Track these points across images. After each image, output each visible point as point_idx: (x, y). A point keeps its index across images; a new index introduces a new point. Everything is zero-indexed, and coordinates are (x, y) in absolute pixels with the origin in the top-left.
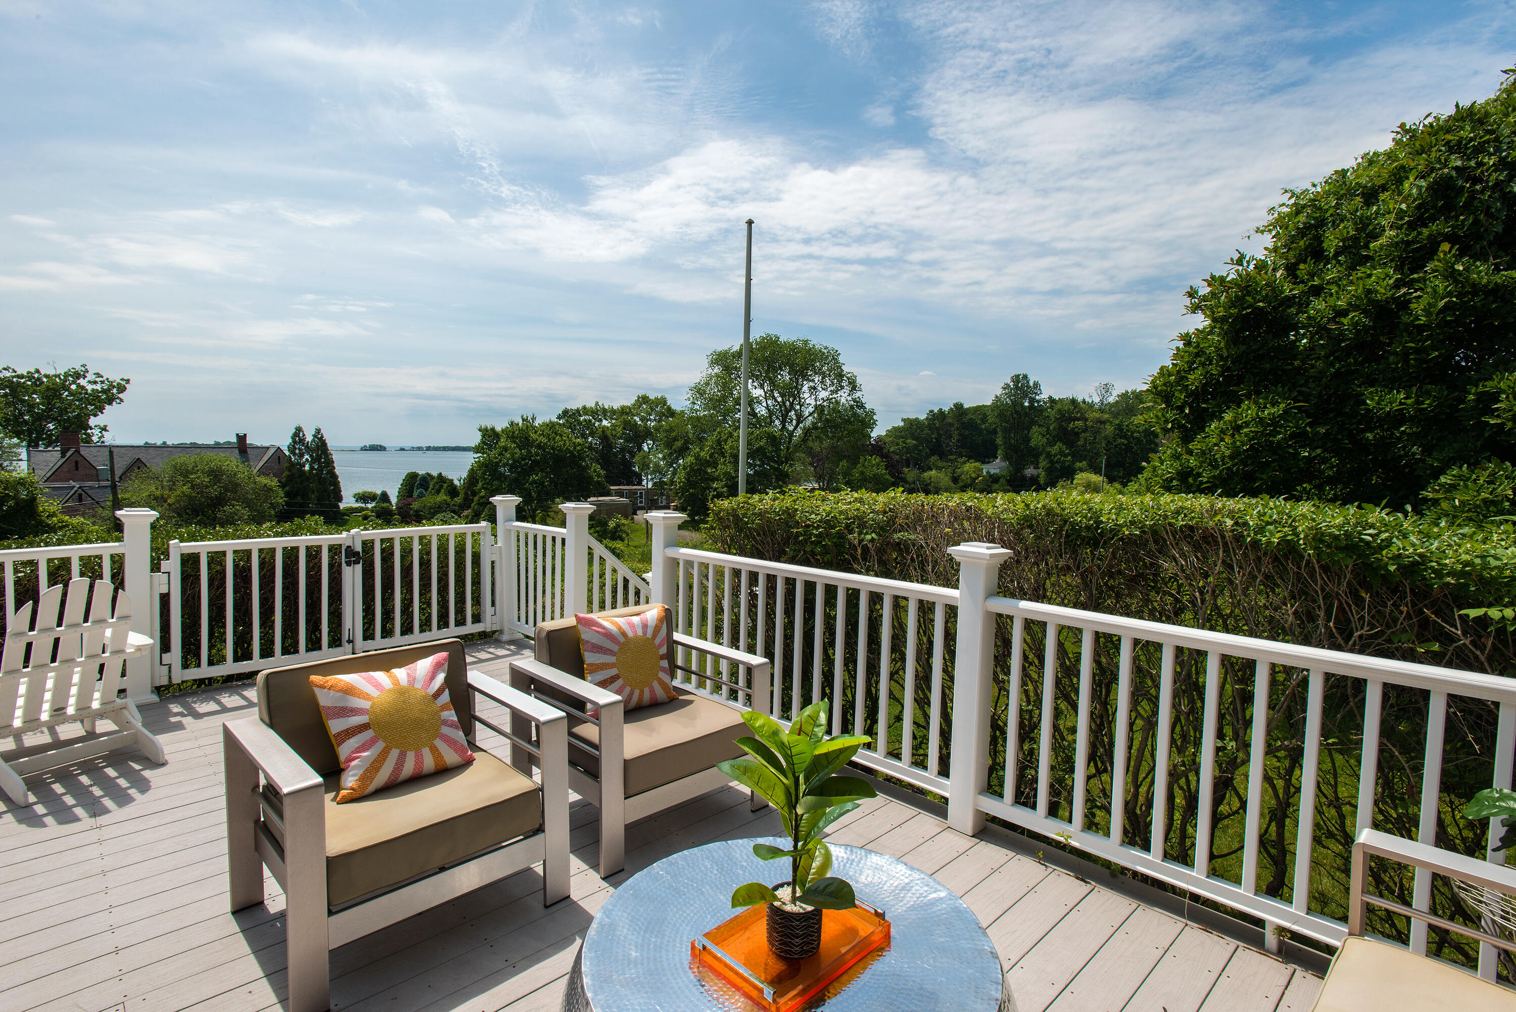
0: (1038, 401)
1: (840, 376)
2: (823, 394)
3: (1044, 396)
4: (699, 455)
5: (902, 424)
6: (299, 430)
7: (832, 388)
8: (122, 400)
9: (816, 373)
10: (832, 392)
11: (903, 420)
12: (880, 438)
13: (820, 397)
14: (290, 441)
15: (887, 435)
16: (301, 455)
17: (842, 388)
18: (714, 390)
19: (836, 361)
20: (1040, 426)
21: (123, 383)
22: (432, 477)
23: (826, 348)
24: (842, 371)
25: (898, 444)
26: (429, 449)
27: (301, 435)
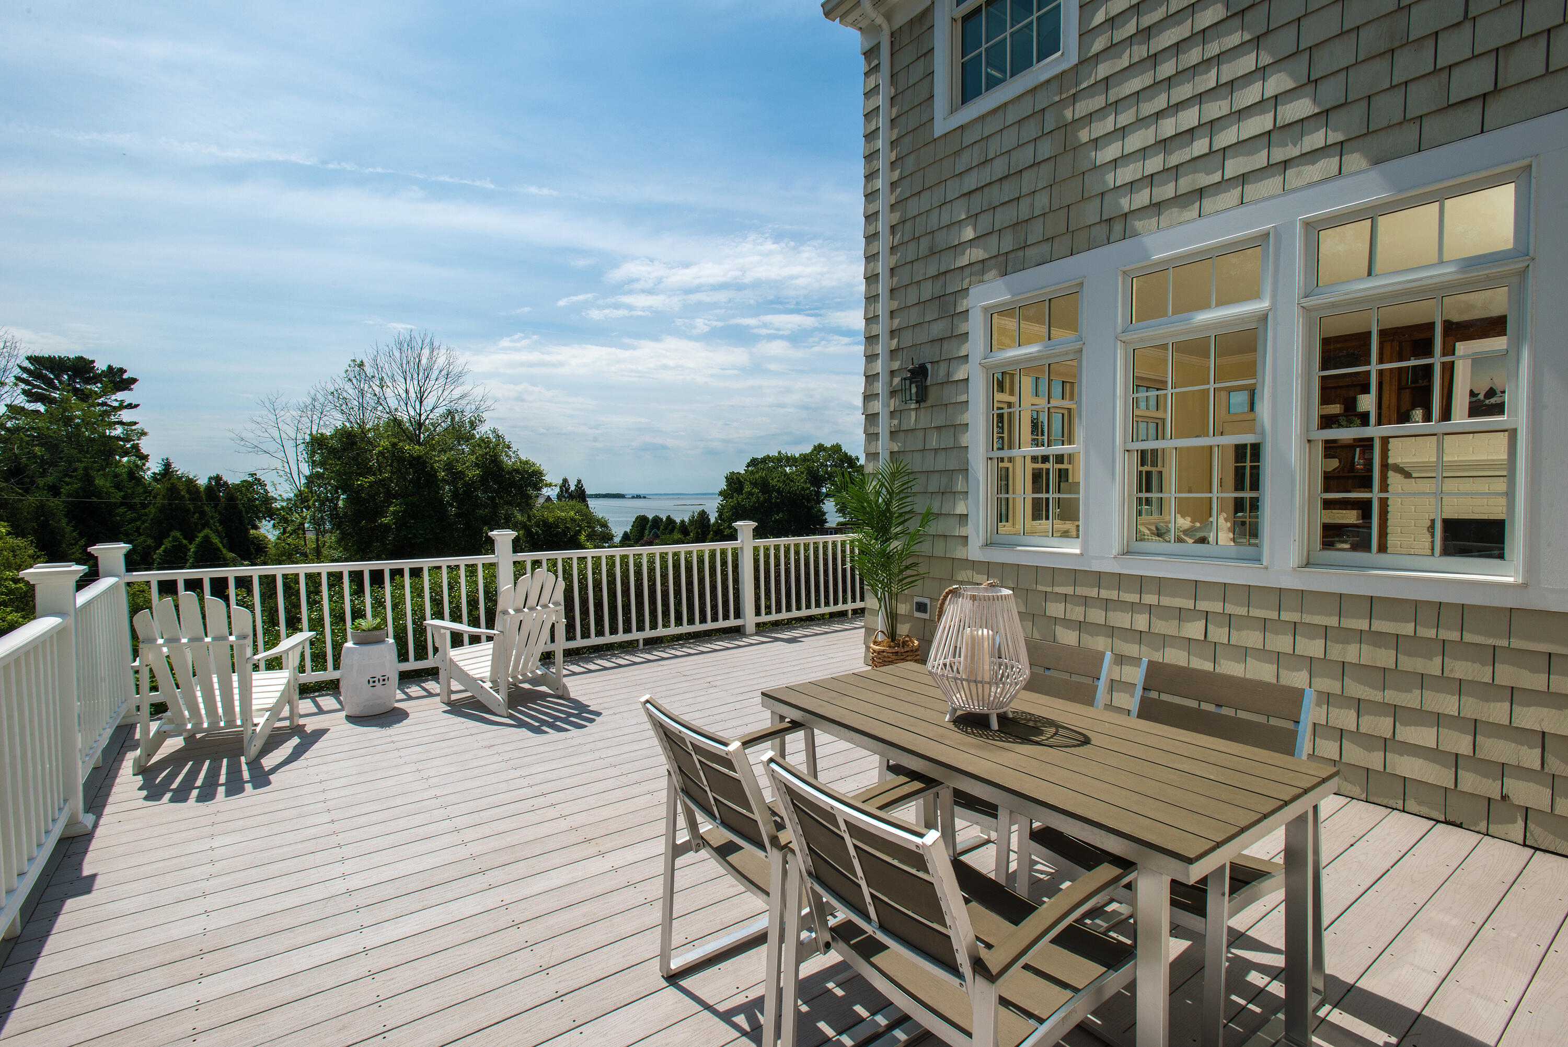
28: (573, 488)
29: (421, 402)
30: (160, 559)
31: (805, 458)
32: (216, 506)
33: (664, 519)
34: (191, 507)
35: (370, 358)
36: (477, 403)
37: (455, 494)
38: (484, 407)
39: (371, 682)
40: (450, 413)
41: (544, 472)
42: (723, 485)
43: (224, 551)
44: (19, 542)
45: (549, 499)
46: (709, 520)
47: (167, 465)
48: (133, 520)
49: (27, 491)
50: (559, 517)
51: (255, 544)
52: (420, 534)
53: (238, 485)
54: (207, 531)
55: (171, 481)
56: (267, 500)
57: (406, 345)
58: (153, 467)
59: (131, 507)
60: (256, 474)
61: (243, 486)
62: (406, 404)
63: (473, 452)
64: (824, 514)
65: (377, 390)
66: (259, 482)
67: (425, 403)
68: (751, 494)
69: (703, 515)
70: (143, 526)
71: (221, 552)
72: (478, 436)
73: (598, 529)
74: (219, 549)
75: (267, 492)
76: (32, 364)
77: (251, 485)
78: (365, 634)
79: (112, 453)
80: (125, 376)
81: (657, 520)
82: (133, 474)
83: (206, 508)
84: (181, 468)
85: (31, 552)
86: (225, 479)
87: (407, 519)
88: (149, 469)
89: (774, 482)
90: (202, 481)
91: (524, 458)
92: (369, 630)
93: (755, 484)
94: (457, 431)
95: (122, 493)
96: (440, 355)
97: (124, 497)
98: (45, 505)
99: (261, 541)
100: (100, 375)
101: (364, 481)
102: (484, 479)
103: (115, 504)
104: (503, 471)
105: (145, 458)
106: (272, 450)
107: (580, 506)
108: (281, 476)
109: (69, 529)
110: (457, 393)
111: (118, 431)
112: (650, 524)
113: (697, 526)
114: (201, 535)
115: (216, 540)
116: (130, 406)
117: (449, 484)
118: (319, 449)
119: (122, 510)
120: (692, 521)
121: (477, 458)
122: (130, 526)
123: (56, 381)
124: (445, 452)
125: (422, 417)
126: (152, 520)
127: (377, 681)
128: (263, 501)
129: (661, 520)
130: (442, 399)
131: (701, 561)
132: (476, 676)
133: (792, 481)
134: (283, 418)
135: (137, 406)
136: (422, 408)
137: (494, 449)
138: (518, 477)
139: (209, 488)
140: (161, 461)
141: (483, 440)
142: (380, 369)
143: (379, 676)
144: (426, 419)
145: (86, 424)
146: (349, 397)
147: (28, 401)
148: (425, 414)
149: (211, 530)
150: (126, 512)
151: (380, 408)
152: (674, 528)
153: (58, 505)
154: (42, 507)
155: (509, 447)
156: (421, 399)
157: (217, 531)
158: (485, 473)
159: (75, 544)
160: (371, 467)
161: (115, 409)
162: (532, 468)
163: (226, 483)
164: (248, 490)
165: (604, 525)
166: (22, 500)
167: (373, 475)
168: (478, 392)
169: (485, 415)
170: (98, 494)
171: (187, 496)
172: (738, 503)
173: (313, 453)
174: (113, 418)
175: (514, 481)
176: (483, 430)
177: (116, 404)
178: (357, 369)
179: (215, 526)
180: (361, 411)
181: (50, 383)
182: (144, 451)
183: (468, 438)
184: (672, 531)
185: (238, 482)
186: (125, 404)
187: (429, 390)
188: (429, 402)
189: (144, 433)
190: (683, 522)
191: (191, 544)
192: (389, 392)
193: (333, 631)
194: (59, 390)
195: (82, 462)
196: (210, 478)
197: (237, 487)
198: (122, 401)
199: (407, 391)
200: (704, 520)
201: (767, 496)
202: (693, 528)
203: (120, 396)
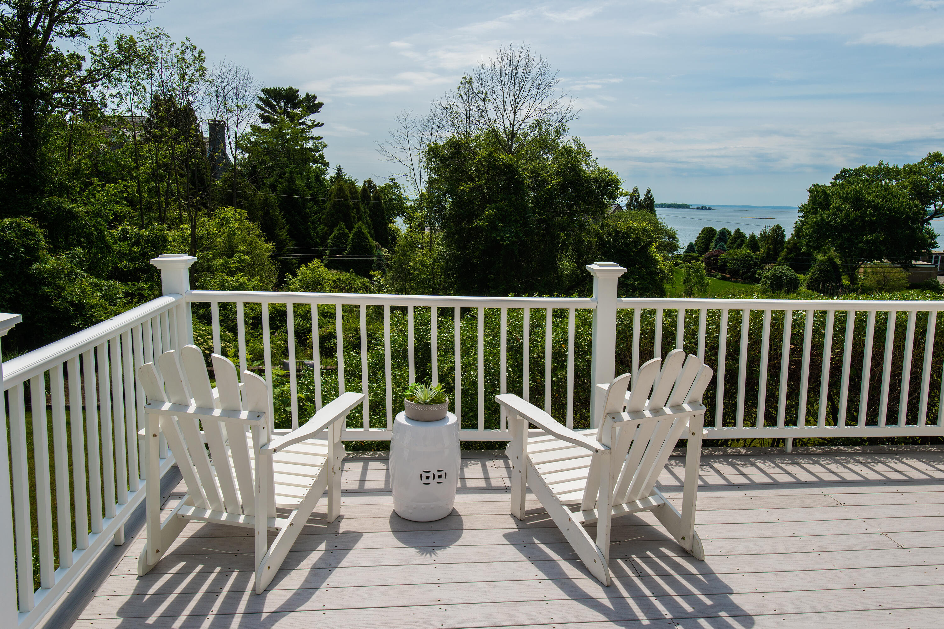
28: (642, 198)
29: (515, 113)
30: (332, 243)
31: (910, 170)
32: (367, 204)
33: (733, 233)
34: (351, 204)
35: (475, 72)
36: (563, 112)
37: (536, 200)
38: (569, 116)
39: (424, 477)
40: (538, 123)
41: (621, 181)
42: (805, 199)
43: (370, 239)
44: (251, 225)
45: (619, 207)
46: (784, 236)
47: (339, 171)
48: (317, 213)
49: (259, 188)
50: (631, 228)
51: (391, 235)
52: (507, 237)
53: (383, 187)
54: (360, 223)
55: (340, 183)
56: (401, 201)
57: (506, 59)
58: (331, 173)
59: (316, 202)
60: (394, 179)
61: (386, 188)
62: (503, 116)
63: (556, 160)
64: (933, 236)
65: (481, 103)
66: (396, 185)
67: (518, 114)
68: (839, 209)
69: (778, 231)
70: (322, 217)
71: (368, 240)
72: (561, 145)
73: (666, 239)
74: (367, 238)
75: (400, 193)
76: (265, 95)
77: (391, 187)
78: (420, 408)
79: (306, 161)
80: (316, 102)
81: (724, 234)
82: (319, 178)
83: (361, 205)
84: (348, 173)
85: (258, 232)
86: (374, 182)
87: (497, 223)
88: (328, 174)
89: (870, 198)
90: (360, 184)
91: (602, 167)
92: (426, 403)
93: (845, 198)
94: (543, 140)
95: (311, 192)
96: (534, 66)
97: (312, 195)
98: (267, 199)
99: (396, 233)
100: (302, 101)
101: (464, 187)
102: (563, 186)
103: (307, 199)
104: (582, 179)
105: (327, 164)
106: (403, 159)
107: (649, 216)
108: (408, 181)
109: (280, 217)
110: (545, 104)
111: (310, 144)
112: (716, 237)
113: (770, 241)
114: (356, 226)
115: (365, 231)
116: (319, 125)
117: (534, 192)
118: (434, 157)
119: (310, 204)
120: (764, 236)
121: (559, 167)
122: (315, 217)
123: (277, 107)
124: (532, 161)
125: (515, 127)
126: (328, 212)
127: (431, 477)
128: (398, 201)
129: (729, 233)
130: (533, 109)
131: (901, 327)
132: (563, 498)
133: (894, 196)
134: (411, 132)
135: (322, 124)
136: (516, 119)
137: (576, 157)
138: (594, 186)
139: (364, 189)
140: (335, 168)
141: (566, 149)
142: (483, 83)
143: (434, 471)
144: (518, 129)
145: (293, 139)
146: (459, 111)
147: (263, 123)
148: (518, 125)
149: (363, 223)
150: (313, 206)
151: (483, 121)
152: (743, 242)
153: (275, 199)
154: (266, 199)
155: (589, 155)
156: (515, 110)
157: (367, 224)
158: (565, 180)
159: (284, 228)
160: (471, 175)
161: (311, 127)
162: (610, 177)
163: (375, 186)
164: (389, 191)
165: (672, 236)
166: (256, 194)
167: (472, 181)
168: (564, 103)
169: (568, 125)
170: (297, 192)
171: (349, 195)
172: (822, 220)
173: (429, 161)
174: (308, 134)
175: (592, 189)
176: (566, 140)
177: (310, 123)
178: (467, 85)
179: (366, 220)
180: (468, 124)
181: (273, 107)
182: (327, 159)
183: (553, 147)
184: (740, 246)
185: (383, 185)
186: (315, 123)
187: (522, 101)
188: (521, 114)
189: (325, 146)
190: (753, 237)
191: (350, 233)
192: (490, 106)
193: (394, 378)
194: (278, 113)
195: (288, 167)
196: (365, 182)
197: (382, 190)
198: (314, 121)
199: (504, 103)
200: (778, 235)
201: (858, 213)
202: (764, 243)
203: (313, 117)
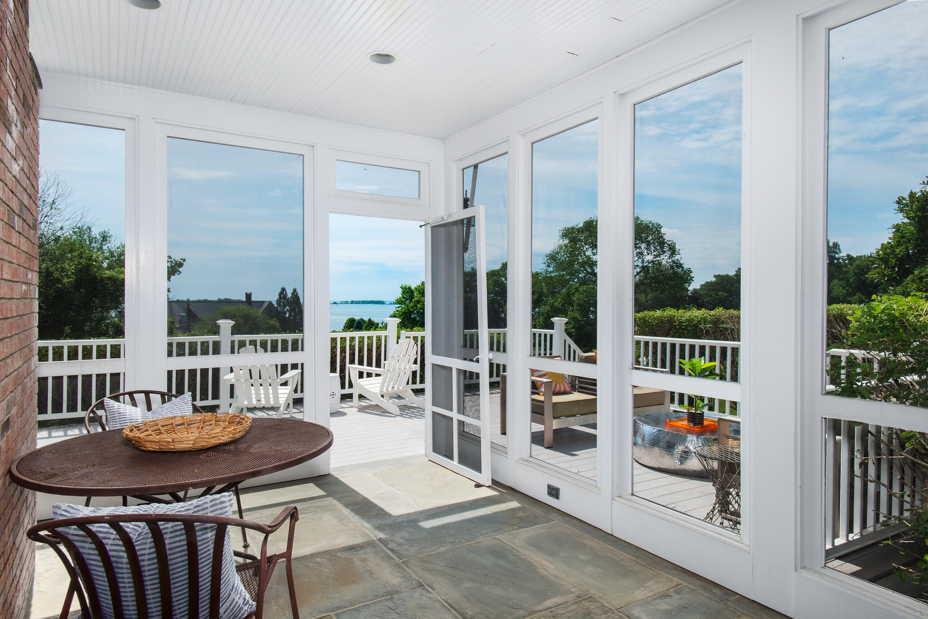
0: (838, 259)
1: (662, 243)
2: (650, 258)
3: (843, 254)
4: (553, 305)
5: (714, 279)
6: (283, 290)
7: (655, 253)
8: (180, 272)
9: (643, 242)
10: (656, 256)
11: (715, 276)
12: (695, 291)
13: (645, 260)
14: (278, 297)
15: (701, 289)
16: (284, 307)
17: (664, 252)
18: (563, 257)
19: (659, 232)
20: (840, 280)
21: (182, 261)
22: (365, 322)
23: (650, 222)
24: (664, 239)
25: (711, 296)
26: (352, 302)
27: (284, 293)
